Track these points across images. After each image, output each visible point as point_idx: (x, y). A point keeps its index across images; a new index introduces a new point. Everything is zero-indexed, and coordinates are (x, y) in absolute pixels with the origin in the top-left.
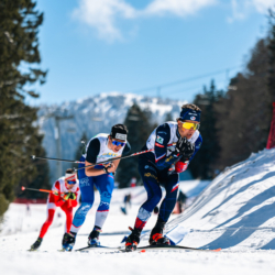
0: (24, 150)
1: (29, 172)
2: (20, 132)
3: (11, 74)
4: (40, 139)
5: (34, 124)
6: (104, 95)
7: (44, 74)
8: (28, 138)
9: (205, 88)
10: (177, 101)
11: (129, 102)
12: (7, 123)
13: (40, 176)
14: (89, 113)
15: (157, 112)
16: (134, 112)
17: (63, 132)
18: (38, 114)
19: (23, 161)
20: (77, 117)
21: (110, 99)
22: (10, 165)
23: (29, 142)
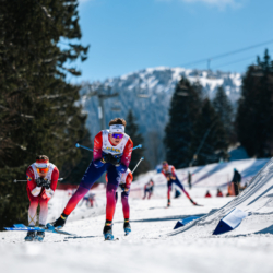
0: (66, 132)
1: (73, 155)
2: (61, 113)
3: (50, 51)
4: (83, 119)
5: (77, 104)
6: (150, 70)
7: (86, 50)
8: (70, 119)
9: (258, 59)
10: (229, 73)
11: (177, 77)
12: (48, 104)
13: (83, 159)
14: (134, 89)
15: (208, 86)
16: (183, 87)
17: (107, 111)
18: (80, 92)
19: (66, 144)
20: (122, 95)
21: (157, 74)
22: (52, 149)
23: (71, 123)
